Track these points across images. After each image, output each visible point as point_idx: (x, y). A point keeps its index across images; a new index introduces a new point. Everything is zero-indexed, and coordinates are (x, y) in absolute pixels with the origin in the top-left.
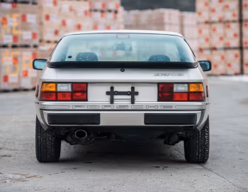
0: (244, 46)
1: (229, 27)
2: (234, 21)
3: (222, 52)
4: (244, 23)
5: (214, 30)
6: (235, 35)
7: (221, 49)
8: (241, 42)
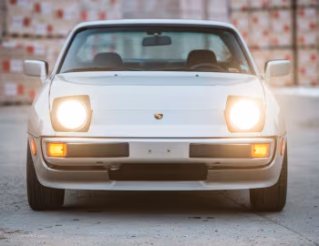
0: (299, 43)
1: (276, 16)
2: (284, 8)
3: (267, 53)
4: (299, 11)
5: (255, 20)
6: (286, 28)
7: (265, 48)
8: (294, 38)
